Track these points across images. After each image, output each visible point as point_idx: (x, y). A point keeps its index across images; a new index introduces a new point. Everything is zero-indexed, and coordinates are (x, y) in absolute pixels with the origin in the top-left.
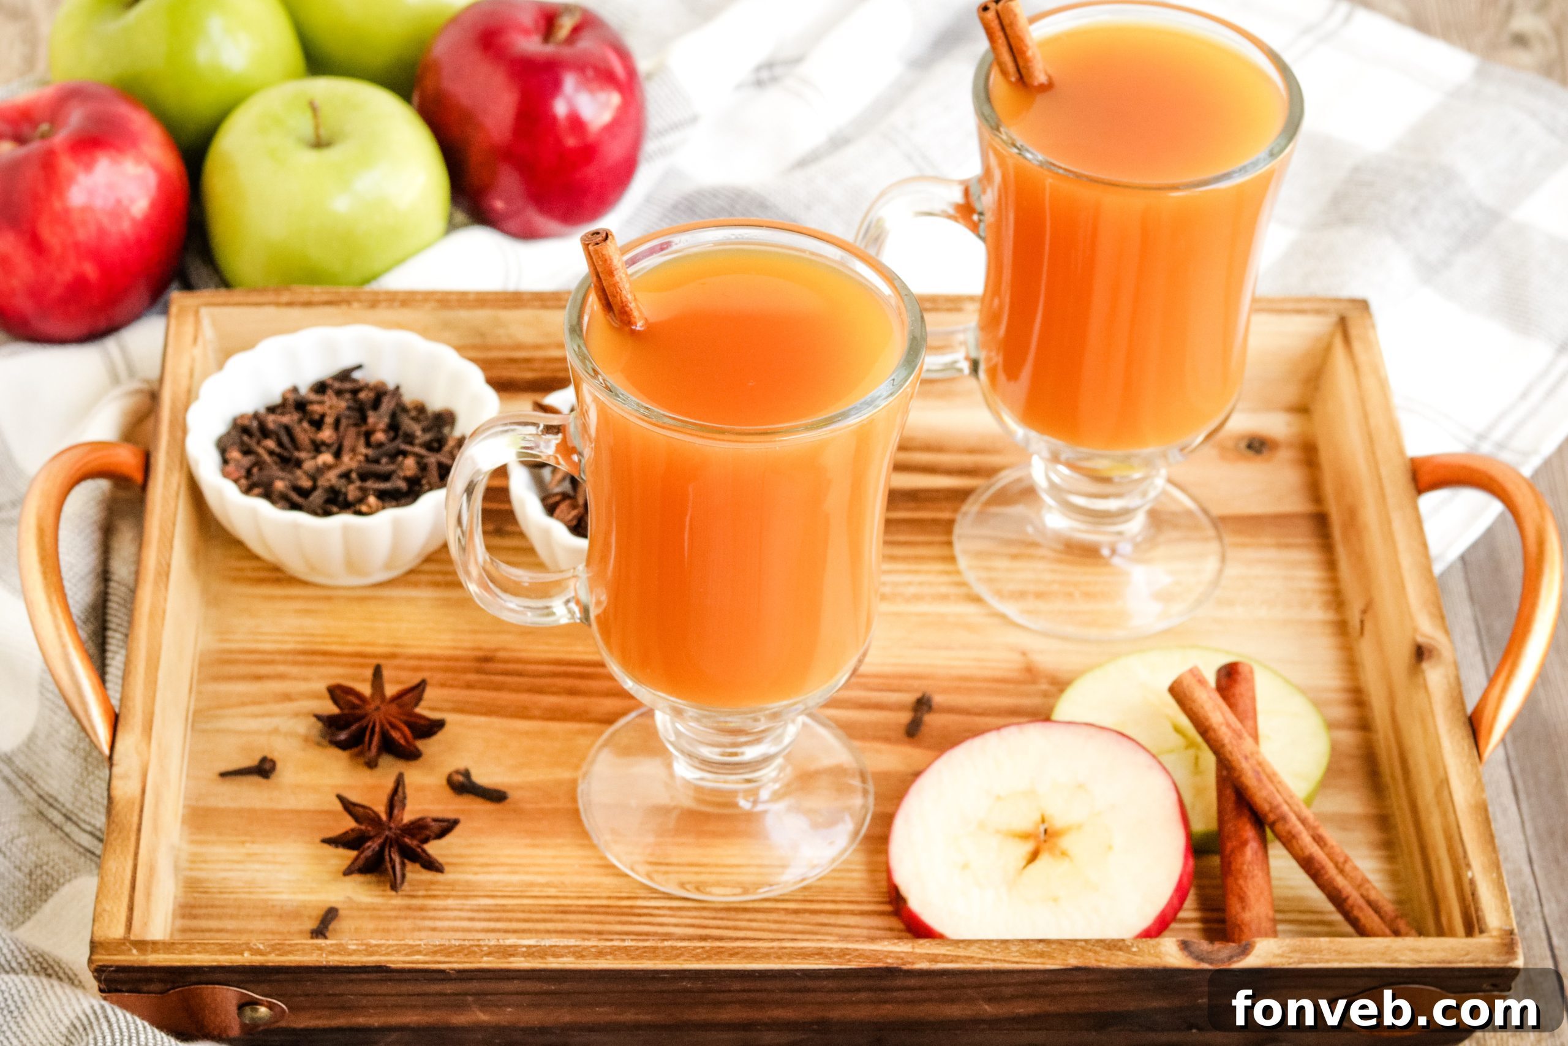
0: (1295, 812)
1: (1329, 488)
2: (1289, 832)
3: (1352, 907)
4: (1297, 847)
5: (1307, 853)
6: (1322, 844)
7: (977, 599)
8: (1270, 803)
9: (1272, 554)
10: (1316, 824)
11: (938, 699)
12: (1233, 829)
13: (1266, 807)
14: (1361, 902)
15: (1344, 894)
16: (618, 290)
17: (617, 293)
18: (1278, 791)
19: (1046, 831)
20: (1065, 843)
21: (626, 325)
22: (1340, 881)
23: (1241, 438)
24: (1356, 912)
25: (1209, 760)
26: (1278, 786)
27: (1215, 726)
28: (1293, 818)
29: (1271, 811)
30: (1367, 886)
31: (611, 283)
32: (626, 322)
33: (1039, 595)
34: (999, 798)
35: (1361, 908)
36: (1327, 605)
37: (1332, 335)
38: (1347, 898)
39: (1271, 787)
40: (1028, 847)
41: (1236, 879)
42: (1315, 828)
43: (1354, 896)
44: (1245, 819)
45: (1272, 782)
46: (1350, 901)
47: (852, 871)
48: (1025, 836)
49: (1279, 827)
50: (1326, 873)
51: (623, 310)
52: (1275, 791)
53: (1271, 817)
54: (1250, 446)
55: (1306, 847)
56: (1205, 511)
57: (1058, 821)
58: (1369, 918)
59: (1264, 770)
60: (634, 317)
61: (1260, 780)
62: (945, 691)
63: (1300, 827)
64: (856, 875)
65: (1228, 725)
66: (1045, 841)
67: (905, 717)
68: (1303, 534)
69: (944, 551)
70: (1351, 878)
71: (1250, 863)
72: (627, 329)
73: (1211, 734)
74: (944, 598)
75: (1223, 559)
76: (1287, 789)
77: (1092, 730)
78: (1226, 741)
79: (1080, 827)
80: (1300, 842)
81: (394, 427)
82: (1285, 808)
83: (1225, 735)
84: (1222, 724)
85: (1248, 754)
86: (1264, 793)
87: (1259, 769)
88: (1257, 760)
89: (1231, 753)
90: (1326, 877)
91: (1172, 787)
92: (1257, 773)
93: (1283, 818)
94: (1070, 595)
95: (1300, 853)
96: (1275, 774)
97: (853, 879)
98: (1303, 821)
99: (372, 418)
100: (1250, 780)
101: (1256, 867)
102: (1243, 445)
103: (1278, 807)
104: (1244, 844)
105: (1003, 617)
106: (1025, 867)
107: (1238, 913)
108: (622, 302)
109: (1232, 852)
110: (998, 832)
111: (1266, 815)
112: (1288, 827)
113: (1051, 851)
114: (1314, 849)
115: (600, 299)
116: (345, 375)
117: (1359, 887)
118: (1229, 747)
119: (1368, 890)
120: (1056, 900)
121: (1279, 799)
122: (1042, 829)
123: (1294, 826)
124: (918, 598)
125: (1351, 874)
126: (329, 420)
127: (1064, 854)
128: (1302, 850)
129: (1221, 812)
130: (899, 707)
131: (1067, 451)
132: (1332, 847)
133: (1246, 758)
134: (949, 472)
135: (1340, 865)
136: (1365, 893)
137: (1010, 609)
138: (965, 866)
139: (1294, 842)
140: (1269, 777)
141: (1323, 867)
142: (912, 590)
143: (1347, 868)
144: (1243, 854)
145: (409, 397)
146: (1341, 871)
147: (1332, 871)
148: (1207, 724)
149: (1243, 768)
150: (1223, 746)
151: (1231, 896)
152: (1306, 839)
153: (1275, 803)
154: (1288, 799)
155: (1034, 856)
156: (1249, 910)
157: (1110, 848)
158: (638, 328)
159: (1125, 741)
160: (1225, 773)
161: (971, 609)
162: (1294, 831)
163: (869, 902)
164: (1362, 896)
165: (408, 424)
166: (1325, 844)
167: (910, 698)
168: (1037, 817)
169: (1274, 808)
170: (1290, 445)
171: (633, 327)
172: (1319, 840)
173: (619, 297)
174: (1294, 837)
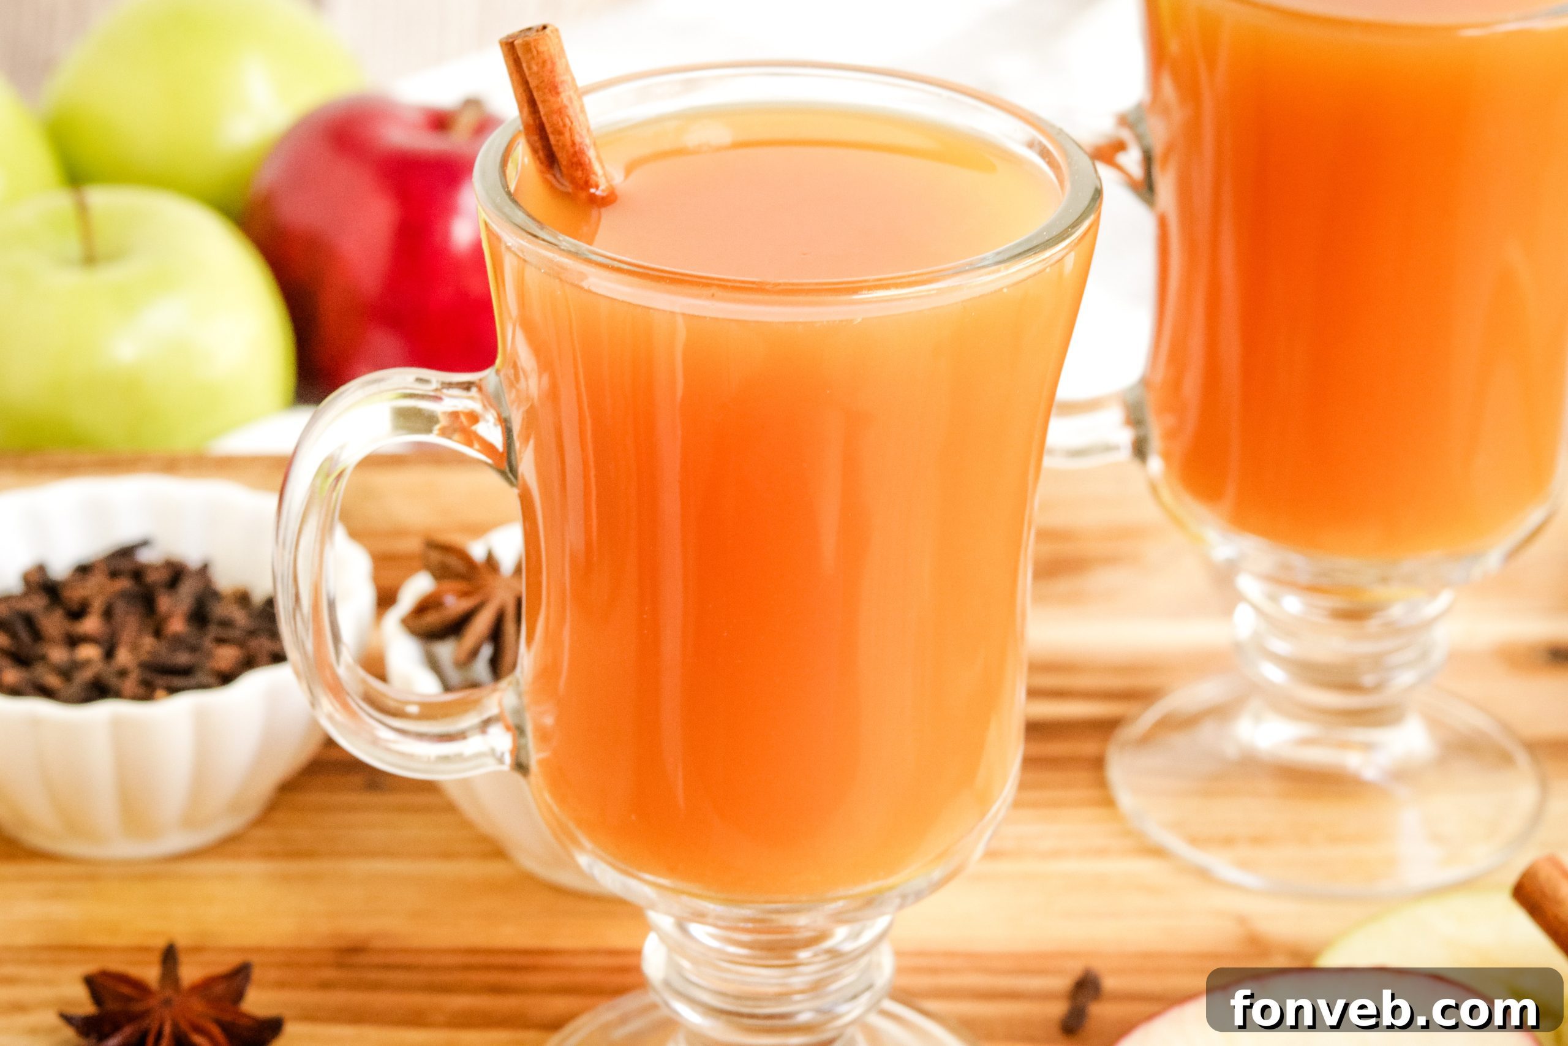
7: (1157, 852)
11: (1109, 981)
16: (567, 121)
17: (565, 125)
21: (582, 189)
31: (555, 107)
32: (581, 182)
33: (1257, 840)
51: (575, 160)
54: (1553, 653)
60: (595, 174)
62: (1123, 971)
67: (1058, 1009)
72: (583, 195)
74: (1101, 852)
81: (200, 616)
99: (164, 603)
102: (1541, 653)
105: (1203, 873)
108: (574, 144)
115: (535, 151)
116: (126, 552)
124: (1057, 854)
126: (97, 605)
130: (1045, 996)
131: (1300, 563)
137: (1214, 862)
145: (225, 580)
158: (598, 193)
161: (1146, 868)
165: (221, 610)
167: (1062, 982)
171: (592, 190)
173: (567, 135)
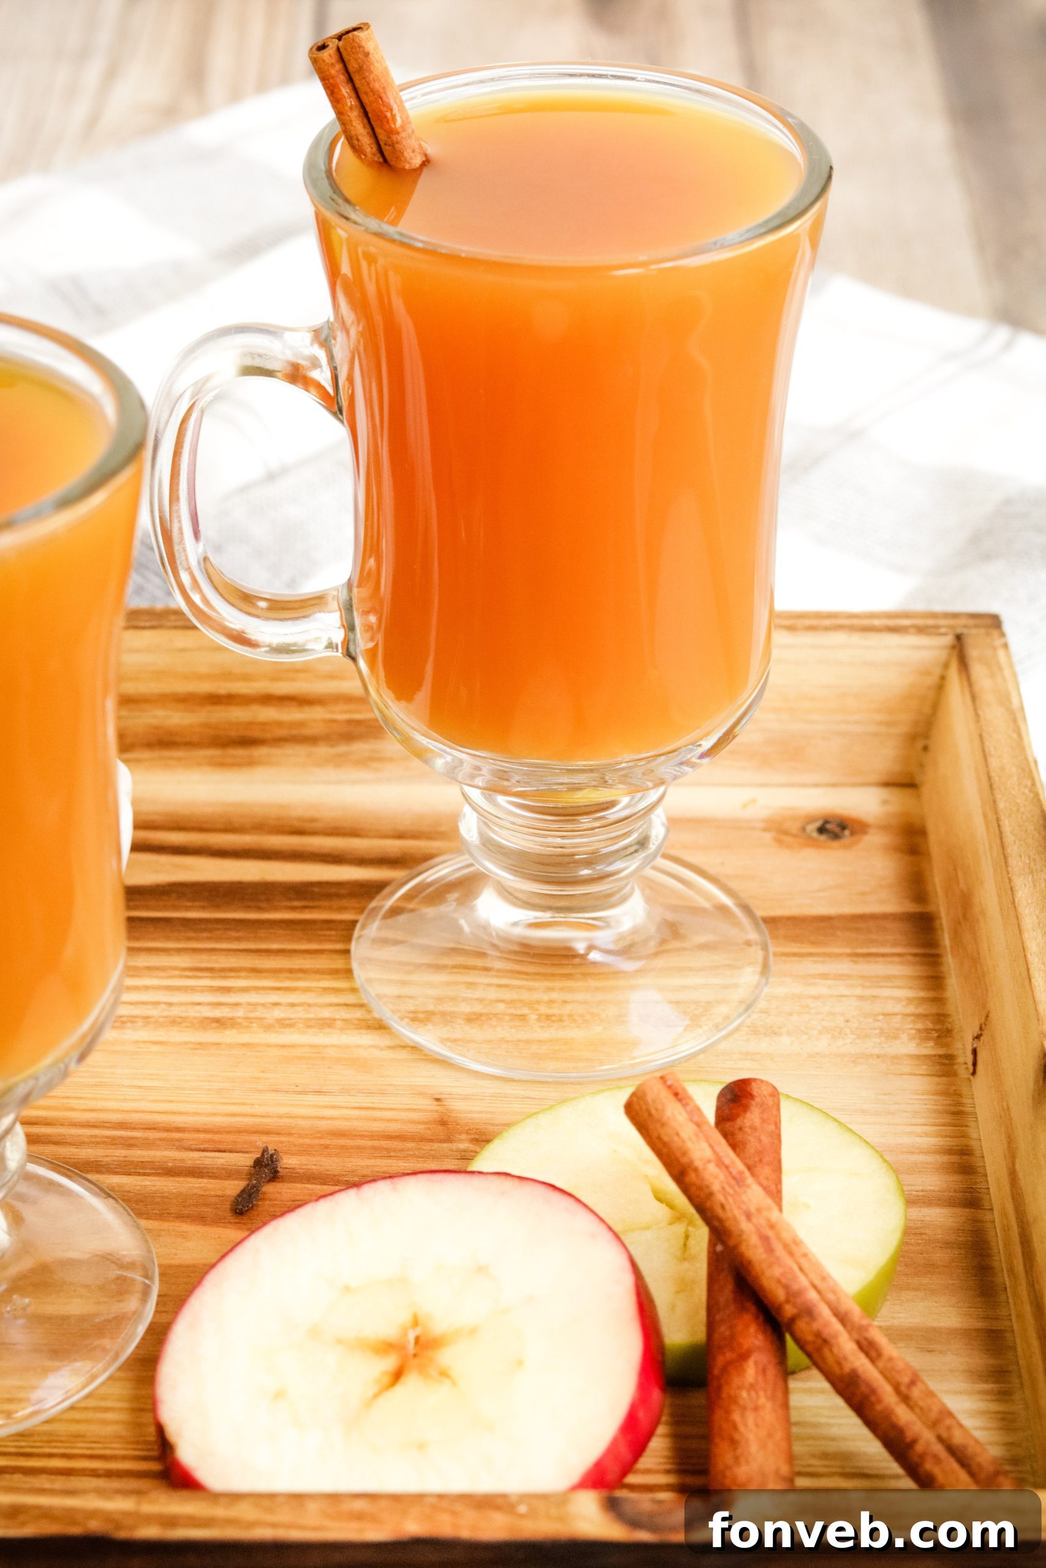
0: (829, 1304)
1: (937, 881)
2: (818, 1335)
3: (922, 1457)
4: (830, 1359)
5: (847, 1368)
6: (873, 1354)
7: (380, 1026)
8: (787, 1287)
9: (844, 967)
10: (865, 1322)
11: (288, 1162)
12: (728, 1333)
13: (780, 1295)
14: (938, 1449)
15: (909, 1435)
18: (801, 1269)
19: (417, 1340)
20: (446, 1357)
22: (903, 1415)
23: (811, 819)
24: (929, 1466)
25: (701, 1234)
26: (803, 1261)
27: (698, 1164)
28: (825, 1312)
29: (787, 1301)
30: (948, 1422)
33: (472, 1019)
34: (347, 1289)
35: (937, 1459)
36: (924, 1035)
37: (946, 666)
38: (914, 1442)
39: (789, 1262)
40: (389, 1363)
41: (728, 1412)
42: (862, 1329)
43: (926, 1439)
44: (748, 1317)
45: (791, 1254)
46: (919, 1448)
47: (107, 1409)
48: (386, 1347)
49: (801, 1325)
50: (879, 1401)
52: (795, 1268)
53: (789, 1310)
54: (822, 830)
55: (845, 1359)
56: (747, 909)
57: (439, 1325)
58: (948, 1471)
59: (779, 1237)
61: (770, 1250)
62: (304, 1151)
63: (837, 1326)
64: (110, 1416)
65: (720, 1163)
66: (415, 1355)
67: (233, 1187)
68: (894, 942)
69: (338, 963)
70: (921, 1409)
71: (752, 1387)
73: (692, 1177)
74: (327, 1024)
75: (765, 969)
76: (816, 1265)
77: (507, 1183)
78: (716, 1187)
79: (473, 1331)
80: (835, 1350)
82: (812, 1295)
83: (714, 1178)
84: (709, 1161)
85: (753, 1210)
86: (777, 1272)
87: (770, 1233)
88: (768, 1220)
89: (723, 1207)
90: (879, 1407)
91: (627, 1265)
92: (765, 1239)
93: (809, 1312)
94: (523, 1017)
95: (837, 1370)
96: (797, 1242)
97: (104, 1422)
98: (843, 1318)
100: (753, 1250)
101: (762, 1394)
102: (812, 828)
103: (799, 1293)
104: (744, 1357)
105: (415, 1049)
106: (376, 1396)
107: (727, 1467)
109: (725, 1369)
110: (340, 1341)
111: (779, 1308)
112: (816, 1326)
113: (422, 1370)
114: (860, 1362)
117: (934, 1425)
118: (720, 1197)
119: (949, 1428)
120: (421, 1446)
121: (803, 1281)
122: (411, 1337)
123: (827, 1324)
124: (285, 1024)
125: (921, 1403)
127: (444, 1374)
128: (839, 1363)
129: (712, 1308)
130: (228, 1174)
132: (890, 1359)
133: (749, 1216)
134: (361, 861)
135: (903, 1388)
136: (944, 1435)
137: (426, 1038)
138: (279, 1395)
139: (826, 1352)
140: (786, 1247)
141: (873, 1391)
142: (277, 1013)
143: (916, 1393)
144: (741, 1371)
146: (905, 1399)
147: (888, 1396)
148: (684, 1160)
149: (742, 1231)
150: (711, 1194)
151: (717, 1440)
152: (846, 1345)
153: (795, 1287)
154: (817, 1282)
155: (397, 1375)
156: (747, 1462)
157: (520, 1363)
159: (557, 1196)
160: (719, 1248)
161: (367, 1039)
162: (826, 1333)
163: (124, 1458)
164: (940, 1439)
166: (879, 1355)
167: (245, 1161)
168: (405, 1317)
169: (793, 1295)
170: (884, 828)
172: (868, 1348)
174: (825, 1342)
